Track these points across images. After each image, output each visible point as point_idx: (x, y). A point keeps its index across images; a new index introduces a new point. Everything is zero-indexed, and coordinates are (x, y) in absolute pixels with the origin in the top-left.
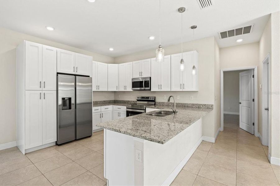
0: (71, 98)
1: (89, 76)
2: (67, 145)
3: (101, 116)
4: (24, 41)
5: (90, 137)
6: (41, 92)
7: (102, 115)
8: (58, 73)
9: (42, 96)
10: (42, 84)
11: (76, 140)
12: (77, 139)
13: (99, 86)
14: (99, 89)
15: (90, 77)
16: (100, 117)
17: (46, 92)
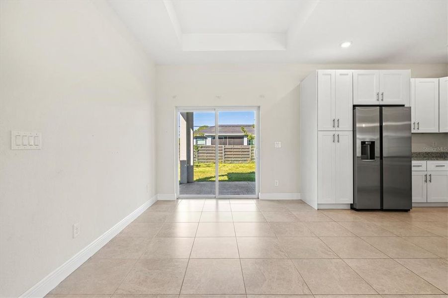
0: (374, 142)
1: (403, 106)
2: (371, 213)
3: (428, 179)
4: (317, 70)
5: (407, 211)
6: (334, 132)
7: (428, 177)
8: (354, 106)
9: (336, 139)
10: (336, 123)
11: (382, 210)
12: (384, 208)
13: (418, 124)
14: (418, 129)
15: (405, 106)
16: (426, 181)
17: (340, 133)
